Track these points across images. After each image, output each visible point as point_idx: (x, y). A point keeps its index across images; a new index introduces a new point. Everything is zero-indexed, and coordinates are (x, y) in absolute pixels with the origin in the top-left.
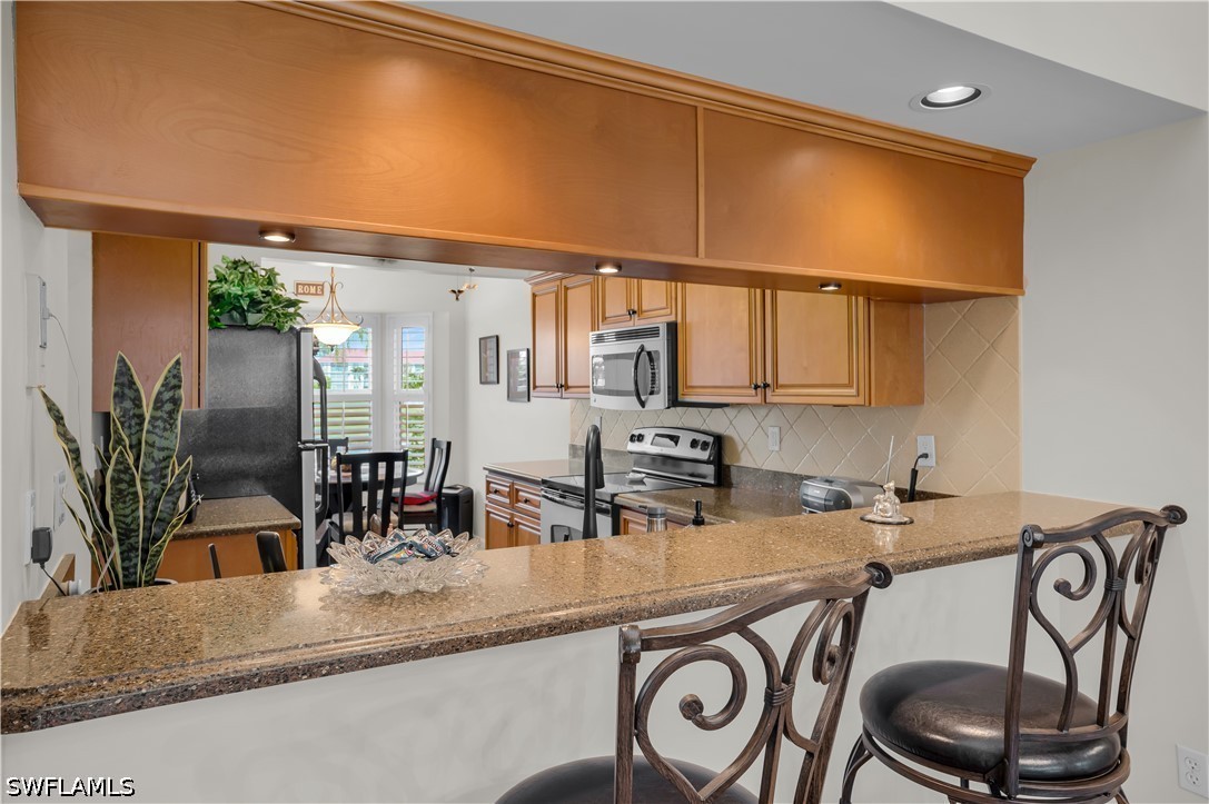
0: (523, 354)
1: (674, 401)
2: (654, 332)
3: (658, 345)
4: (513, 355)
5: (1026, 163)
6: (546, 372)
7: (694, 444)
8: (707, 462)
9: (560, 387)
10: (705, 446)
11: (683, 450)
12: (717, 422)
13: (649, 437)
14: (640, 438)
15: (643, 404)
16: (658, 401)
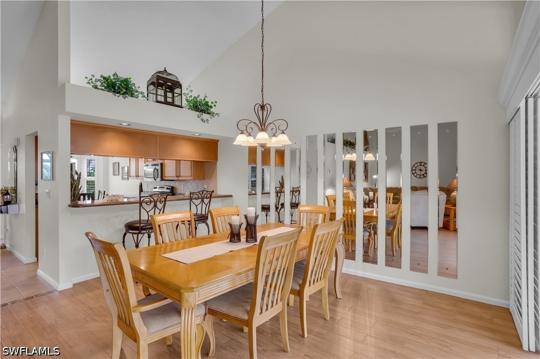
0: (126, 169)
1: (162, 179)
2: (157, 165)
3: (159, 167)
4: (123, 168)
5: (218, 141)
6: (133, 173)
7: (167, 188)
8: (170, 192)
9: (136, 176)
10: (169, 189)
11: (165, 190)
12: (172, 184)
13: (158, 188)
14: (156, 188)
15: (155, 180)
16: (159, 179)
